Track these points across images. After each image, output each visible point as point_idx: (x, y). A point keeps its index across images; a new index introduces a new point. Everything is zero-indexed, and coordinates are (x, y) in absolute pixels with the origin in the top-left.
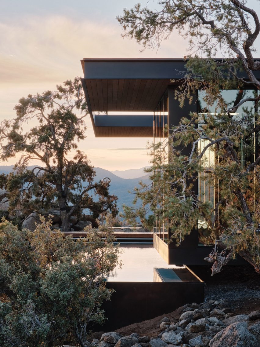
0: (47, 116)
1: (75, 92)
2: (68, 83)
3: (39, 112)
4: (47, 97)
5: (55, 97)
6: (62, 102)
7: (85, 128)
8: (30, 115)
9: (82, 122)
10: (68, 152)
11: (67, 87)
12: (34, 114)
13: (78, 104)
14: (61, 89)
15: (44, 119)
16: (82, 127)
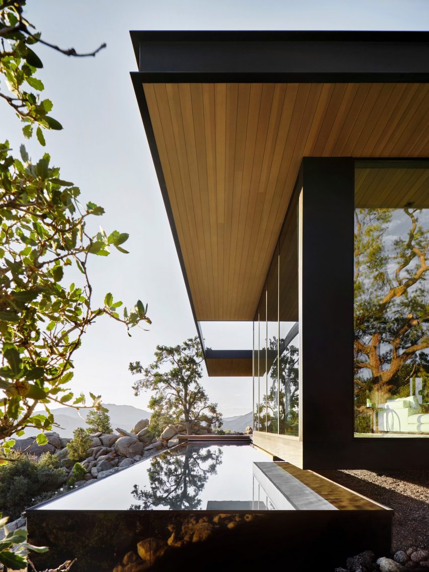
0: (177, 361)
1: (196, 347)
2: (191, 340)
3: (172, 357)
4: (178, 350)
5: (182, 349)
6: (187, 352)
7: (202, 370)
8: (165, 359)
9: (200, 365)
10: (191, 384)
11: (190, 343)
12: (168, 359)
13: (197, 354)
14: (186, 344)
15: (175, 363)
16: (199, 369)
